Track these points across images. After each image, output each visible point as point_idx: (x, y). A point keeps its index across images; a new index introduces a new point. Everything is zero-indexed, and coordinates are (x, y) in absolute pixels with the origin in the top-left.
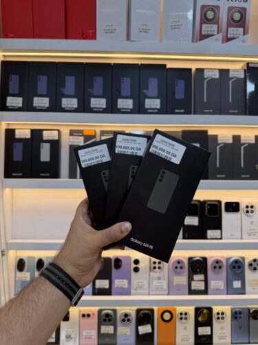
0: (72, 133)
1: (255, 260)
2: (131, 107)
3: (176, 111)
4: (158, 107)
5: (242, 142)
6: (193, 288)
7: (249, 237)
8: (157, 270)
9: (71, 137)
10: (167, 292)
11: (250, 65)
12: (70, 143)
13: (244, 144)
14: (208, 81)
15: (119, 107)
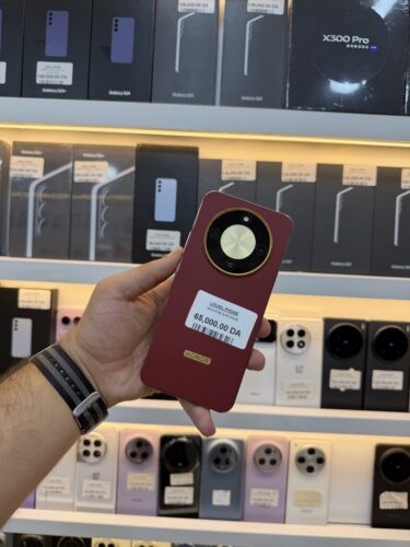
2: (2, 81)
5: (284, 178)
6: (167, 501)
7: (291, 402)
8: (91, 458)
10: (112, 506)
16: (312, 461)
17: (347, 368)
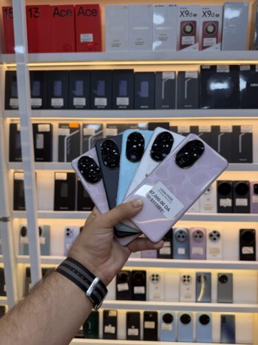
0: (61, 126)
2: (105, 104)
3: (142, 107)
4: (127, 104)
5: (200, 131)
6: (161, 253)
7: (206, 211)
9: (60, 129)
10: (140, 256)
11: (203, 67)
12: (60, 134)
13: (201, 133)
14: (165, 83)
15: (96, 104)
16: (215, 236)
17: (226, 198)
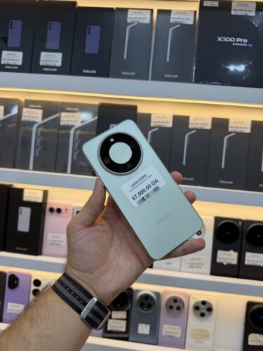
1: (204, 303)
2: (20, 63)
3: (84, 71)
4: (59, 64)
5: (190, 126)
7: (191, 270)
11: (206, 4)
13: (192, 130)
14: (131, 28)
15: (3, 62)
16: (204, 310)
